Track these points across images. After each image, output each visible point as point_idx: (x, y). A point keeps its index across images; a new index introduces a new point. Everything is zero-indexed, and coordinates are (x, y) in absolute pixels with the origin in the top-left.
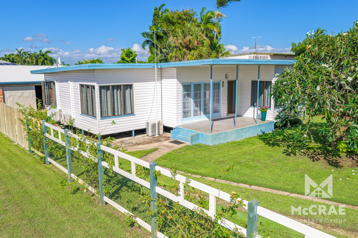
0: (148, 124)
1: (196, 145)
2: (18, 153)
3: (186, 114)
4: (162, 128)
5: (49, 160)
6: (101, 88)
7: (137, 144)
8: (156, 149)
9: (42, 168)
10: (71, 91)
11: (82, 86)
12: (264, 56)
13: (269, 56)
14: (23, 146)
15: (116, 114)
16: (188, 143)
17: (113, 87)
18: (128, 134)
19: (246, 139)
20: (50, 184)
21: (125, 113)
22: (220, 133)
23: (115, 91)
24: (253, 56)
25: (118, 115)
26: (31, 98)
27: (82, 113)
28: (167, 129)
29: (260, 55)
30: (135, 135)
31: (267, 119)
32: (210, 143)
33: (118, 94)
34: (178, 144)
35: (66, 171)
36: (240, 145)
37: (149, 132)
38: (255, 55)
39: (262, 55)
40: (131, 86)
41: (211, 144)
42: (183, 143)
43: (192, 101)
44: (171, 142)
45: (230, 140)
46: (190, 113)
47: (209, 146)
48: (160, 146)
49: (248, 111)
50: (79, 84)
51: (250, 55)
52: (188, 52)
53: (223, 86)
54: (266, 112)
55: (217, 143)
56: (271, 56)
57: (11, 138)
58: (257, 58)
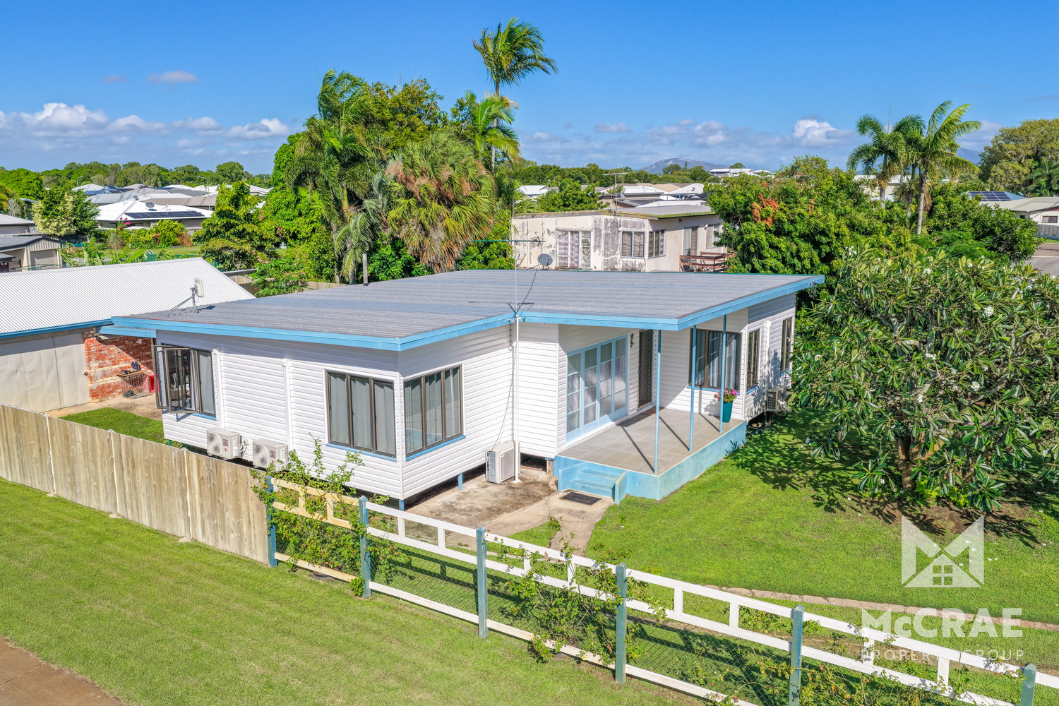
0: (492, 454)
1: (631, 503)
3: (570, 423)
5: (372, 585)
6: (409, 384)
10: (290, 384)
11: (331, 374)
12: (634, 220)
13: (647, 222)
15: (430, 441)
16: (608, 500)
17: (426, 379)
18: (450, 484)
19: (709, 471)
21: (444, 438)
22: (671, 470)
23: (429, 385)
24: (606, 219)
25: (433, 446)
26: (45, 374)
27: (332, 441)
28: (533, 462)
29: (623, 219)
30: (466, 481)
31: (733, 416)
32: (656, 494)
33: (433, 392)
34: (589, 504)
36: (715, 492)
37: (498, 474)
38: (612, 217)
39: (629, 219)
40: (456, 370)
41: (658, 498)
42: (597, 500)
44: (565, 498)
45: (684, 481)
46: (576, 419)
47: (656, 502)
48: (552, 512)
49: (678, 397)
50: (324, 371)
51: (598, 216)
52: (443, 210)
53: (632, 343)
54: (732, 402)
55: (668, 491)
56: (651, 221)
57: (145, 522)
58: (615, 225)
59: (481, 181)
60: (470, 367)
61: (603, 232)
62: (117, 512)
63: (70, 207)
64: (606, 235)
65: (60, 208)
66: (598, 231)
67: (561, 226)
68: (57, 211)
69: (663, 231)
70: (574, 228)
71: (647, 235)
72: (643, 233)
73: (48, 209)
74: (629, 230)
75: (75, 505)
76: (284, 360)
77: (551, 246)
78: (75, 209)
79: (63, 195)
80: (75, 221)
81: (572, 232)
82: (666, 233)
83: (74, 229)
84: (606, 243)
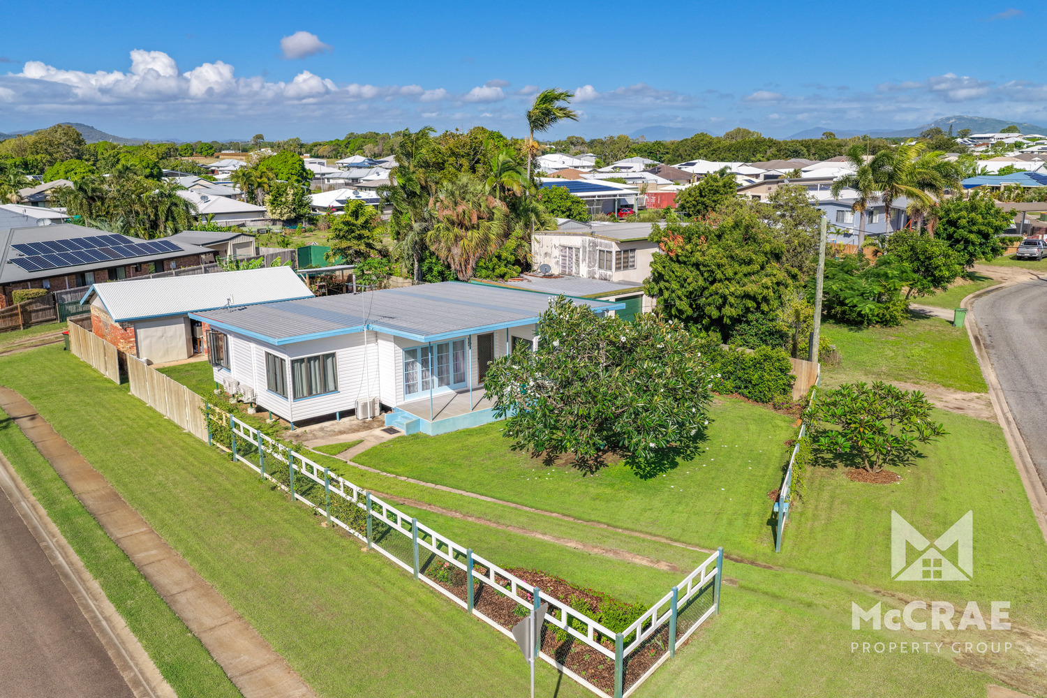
0: (357, 403)
1: (414, 435)
2: (198, 446)
3: (409, 389)
4: (377, 407)
5: (237, 456)
6: (293, 362)
7: (341, 433)
8: (361, 441)
9: (230, 465)
10: (254, 357)
11: (268, 354)
12: (606, 242)
13: (614, 244)
14: (199, 435)
15: (314, 392)
16: (403, 432)
17: (309, 359)
18: (331, 417)
19: (487, 424)
20: (245, 482)
21: (325, 390)
22: (445, 420)
23: (312, 362)
24: (590, 240)
25: (317, 394)
26: (178, 338)
27: (269, 389)
28: (385, 409)
29: (599, 240)
30: (340, 418)
32: (430, 432)
33: (316, 366)
34: (391, 434)
35: (259, 471)
37: (360, 414)
38: (593, 239)
39: (603, 241)
40: (333, 355)
41: (432, 434)
42: (398, 432)
43: (418, 366)
44: (384, 430)
45: (460, 427)
46: (414, 388)
47: (428, 436)
48: (368, 436)
50: (264, 352)
51: (584, 238)
52: (462, 232)
53: (470, 343)
55: (441, 431)
56: (618, 242)
57: (176, 421)
58: (595, 245)
59: (494, 211)
60: (341, 354)
61: (588, 249)
62: (168, 415)
63: (290, 198)
64: (589, 251)
65: (283, 200)
66: (584, 248)
67: (562, 243)
68: (281, 201)
69: (633, 250)
70: (570, 245)
71: (614, 254)
72: (611, 252)
73: (275, 200)
74: (603, 249)
75: (154, 411)
76: (250, 344)
77: (556, 257)
78: (294, 200)
79: (286, 190)
80: (294, 208)
81: (569, 248)
82: (637, 251)
83: (293, 215)
84: (589, 258)
